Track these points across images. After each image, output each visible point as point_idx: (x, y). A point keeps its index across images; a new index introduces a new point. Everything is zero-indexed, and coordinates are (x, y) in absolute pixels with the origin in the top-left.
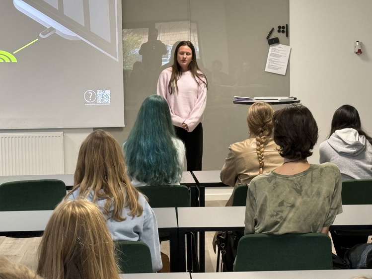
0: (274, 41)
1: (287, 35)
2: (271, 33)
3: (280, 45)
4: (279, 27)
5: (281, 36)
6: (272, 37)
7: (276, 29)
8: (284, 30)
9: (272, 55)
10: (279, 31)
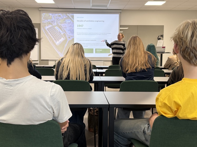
0: (159, 39)
1: (163, 37)
2: (159, 37)
3: (161, 40)
4: (161, 35)
5: (161, 38)
6: (159, 38)
7: (160, 36)
8: (162, 36)
9: (159, 42)
10: (161, 36)
